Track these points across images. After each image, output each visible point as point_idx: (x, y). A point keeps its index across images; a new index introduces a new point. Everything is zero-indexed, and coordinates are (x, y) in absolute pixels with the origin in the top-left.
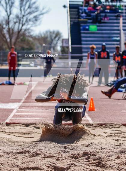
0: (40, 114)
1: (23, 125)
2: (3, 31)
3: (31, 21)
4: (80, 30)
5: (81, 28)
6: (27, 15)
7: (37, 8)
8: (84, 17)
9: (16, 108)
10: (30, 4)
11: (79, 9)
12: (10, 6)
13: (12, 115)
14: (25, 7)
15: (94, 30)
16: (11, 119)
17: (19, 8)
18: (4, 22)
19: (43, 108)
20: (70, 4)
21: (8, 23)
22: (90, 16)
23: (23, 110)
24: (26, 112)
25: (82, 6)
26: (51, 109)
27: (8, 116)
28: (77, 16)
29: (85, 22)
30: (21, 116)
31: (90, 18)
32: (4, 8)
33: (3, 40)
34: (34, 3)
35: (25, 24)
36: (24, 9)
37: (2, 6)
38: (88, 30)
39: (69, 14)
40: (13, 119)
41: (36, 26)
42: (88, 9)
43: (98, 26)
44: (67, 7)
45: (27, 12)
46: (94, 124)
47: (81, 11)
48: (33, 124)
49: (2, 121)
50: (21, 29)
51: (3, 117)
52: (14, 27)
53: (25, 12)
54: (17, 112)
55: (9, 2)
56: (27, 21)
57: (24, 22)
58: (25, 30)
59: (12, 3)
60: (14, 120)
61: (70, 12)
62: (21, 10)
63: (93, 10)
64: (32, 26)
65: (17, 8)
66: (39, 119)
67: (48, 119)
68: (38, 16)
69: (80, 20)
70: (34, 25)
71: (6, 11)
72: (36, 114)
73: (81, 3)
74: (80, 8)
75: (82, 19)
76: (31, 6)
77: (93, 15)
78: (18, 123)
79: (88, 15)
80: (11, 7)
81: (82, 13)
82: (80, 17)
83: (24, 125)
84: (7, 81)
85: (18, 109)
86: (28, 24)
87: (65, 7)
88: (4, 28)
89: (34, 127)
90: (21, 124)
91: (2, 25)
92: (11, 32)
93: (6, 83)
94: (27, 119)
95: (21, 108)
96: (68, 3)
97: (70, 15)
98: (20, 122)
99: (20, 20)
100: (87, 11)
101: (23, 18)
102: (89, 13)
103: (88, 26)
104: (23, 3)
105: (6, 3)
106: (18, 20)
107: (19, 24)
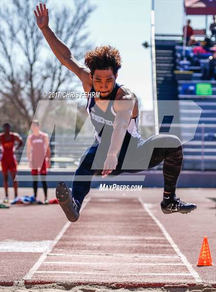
0: (95, 264)
1: (60, 285)
2: (21, 95)
4: (177, 93)
5: (180, 88)
7: (88, 48)
8: (186, 67)
9: (46, 252)
10: (75, 39)
11: (174, 51)
12: (33, 43)
13: (38, 265)
15: (207, 94)
16: (35, 274)
18: (22, 77)
19: (100, 252)
20: (156, 41)
21: (30, 78)
22: (198, 64)
23: (60, 255)
24: (66, 260)
25: (182, 44)
26: (118, 253)
27: (29, 268)
28: (172, 65)
29: (188, 77)
30: (55, 268)
31: (197, 68)
32: (22, 48)
33: (21, 113)
34: (84, 37)
35: (64, 80)
37: (19, 43)
38: (193, 92)
39: (154, 60)
40: (39, 274)
42: (193, 51)
43: (213, 85)
44: (151, 46)
46: (205, 285)
47: (179, 55)
48: (80, 284)
49: (17, 278)
50: (56, 91)
51: (20, 269)
52: (42, 87)
54: (47, 260)
55: (32, 36)
56: (68, 74)
57: (62, 78)
60: (42, 276)
61: (156, 56)
63: (204, 53)
66: (91, 273)
67: (112, 274)
69: (176, 72)
71: (27, 54)
72: (85, 263)
73: (180, 39)
74: (178, 47)
75: (181, 71)
76: (77, 44)
77: (204, 63)
78: (49, 283)
79: (194, 62)
80: (36, 45)
81: (182, 59)
82: (178, 67)
83: (61, 287)
84: (27, 197)
85: (50, 253)
86: (71, 81)
87: (146, 45)
88: (23, 89)
89: (82, 289)
90: (55, 284)
91: (18, 82)
92: (36, 96)
93: (26, 200)
94: (67, 274)
95: (56, 252)
96: (153, 38)
97: (156, 63)
98: (53, 280)
99: (54, 73)
100: (192, 55)
101: (60, 68)
102: (196, 59)
103: (194, 85)
105: (26, 37)
106: (50, 72)
107: (54, 79)
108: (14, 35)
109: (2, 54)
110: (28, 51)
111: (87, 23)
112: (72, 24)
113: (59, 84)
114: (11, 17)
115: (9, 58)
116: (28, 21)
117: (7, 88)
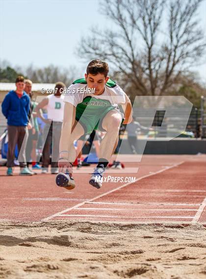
3: (189, 56)
6: (182, 44)
7: (199, 33)
10: (187, 24)
12: (151, 29)
14: (179, 30)
17: (168, 34)
21: (148, 59)
32: (141, 33)
34: (195, 23)
35: (178, 61)
36: (177, 36)
37: (139, 29)
41: (197, 65)
45: (182, 41)
50: (172, 71)
52: (160, 67)
53: (178, 41)
55: (150, 23)
56: (182, 56)
57: (176, 59)
58: (180, 72)
59: (156, 25)
62: (171, 37)
64: (190, 66)
65: (165, 34)
68: (202, 48)
70: (195, 63)
71: (145, 39)
76: (189, 29)
80: (154, 30)
86: (184, 62)
92: (154, 75)
99: (170, 55)
101: (175, 51)
104: (174, 25)
105: (145, 25)
106: (166, 55)
107: (169, 61)
108: (134, 22)
109: (124, 38)
110: (146, 36)
111: (197, 12)
112: (185, 13)
113: (174, 65)
114: (132, 7)
115: (130, 42)
116: (147, 9)
117: (130, 68)
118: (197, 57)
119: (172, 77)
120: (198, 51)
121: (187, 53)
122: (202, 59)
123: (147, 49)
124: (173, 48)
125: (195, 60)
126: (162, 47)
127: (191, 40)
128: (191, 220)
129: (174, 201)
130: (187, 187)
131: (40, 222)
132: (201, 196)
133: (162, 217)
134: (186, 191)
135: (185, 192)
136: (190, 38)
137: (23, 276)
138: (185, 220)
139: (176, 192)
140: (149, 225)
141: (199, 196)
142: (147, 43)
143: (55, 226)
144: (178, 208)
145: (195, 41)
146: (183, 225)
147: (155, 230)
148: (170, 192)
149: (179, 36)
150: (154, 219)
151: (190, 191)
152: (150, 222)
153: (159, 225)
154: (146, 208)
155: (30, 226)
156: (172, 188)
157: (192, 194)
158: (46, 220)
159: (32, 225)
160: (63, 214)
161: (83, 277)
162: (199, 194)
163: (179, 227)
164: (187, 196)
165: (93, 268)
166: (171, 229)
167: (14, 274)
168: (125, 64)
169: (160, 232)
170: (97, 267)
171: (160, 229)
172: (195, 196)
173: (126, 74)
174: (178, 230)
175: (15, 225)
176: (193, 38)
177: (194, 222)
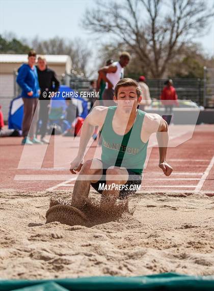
3: (192, 28)
6: (186, 16)
7: (202, 5)
14: (182, 2)
17: (172, 5)
21: (152, 30)
32: (145, 5)
35: (181, 32)
36: (180, 7)
41: (201, 36)
45: (185, 12)
50: (175, 42)
52: (163, 38)
53: (181, 13)
56: (185, 27)
57: (179, 30)
58: (183, 43)
62: (175, 9)
64: (194, 37)
65: (169, 6)
68: (205, 19)
70: (197, 35)
71: (149, 11)
80: (157, 3)
86: (187, 34)
92: (158, 47)
99: (173, 27)
101: (178, 22)
106: (169, 26)
107: (172, 32)
109: (128, 10)
110: (150, 7)
113: (177, 36)
115: (134, 14)
117: (134, 40)
118: (200, 28)
119: (176, 48)
120: (201, 22)
121: (190, 25)
122: (205, 30)
123: (151, 21)
124: (176, 19)
125: (198, 31)
126: (166, 18)
127: (194, 11)
128: (194, 189)
129: (177, 171)
130: (189, 156)
131: (45, 192)
132: (203, 166)
133: (165, 186)
134: (189, 160)
135: (188, 162)
136: (193, 9)
137: (27, 245)
138: (188, 189)
139: (179, 162)
140: (152, 194)
141: (201, 166)
142: (151, 15)
143: (59, 195)
144: (181, 177)
145: (198, 12)
146: (186, 194)
147: (159, 199)
148: (174, 162)
149: (182, 8)
150: (158, 188)
151: (193, 160)
152: (153, 192)
153: (162, 194)
154: (149, 178)
155: (35, 196)
156: (175, 158)
157: (195, 163)
158: (50, 190)
159: (37, 195)
160: (68, 184)
161: (87, 246)
162: (201, 163)
163: (181, 196)
164: (190, 166)
165: (97, 237)
166: (174, 198)
167: (19, 243)
168: (129, 36)
169: (163, 201)
170: (100, 236)
171: (163, 198)
172: (197, 166)
173: (130, 45)
174: (180, 199)
175: (20, 195)
176: (196, 10)
177: (196, 192)
